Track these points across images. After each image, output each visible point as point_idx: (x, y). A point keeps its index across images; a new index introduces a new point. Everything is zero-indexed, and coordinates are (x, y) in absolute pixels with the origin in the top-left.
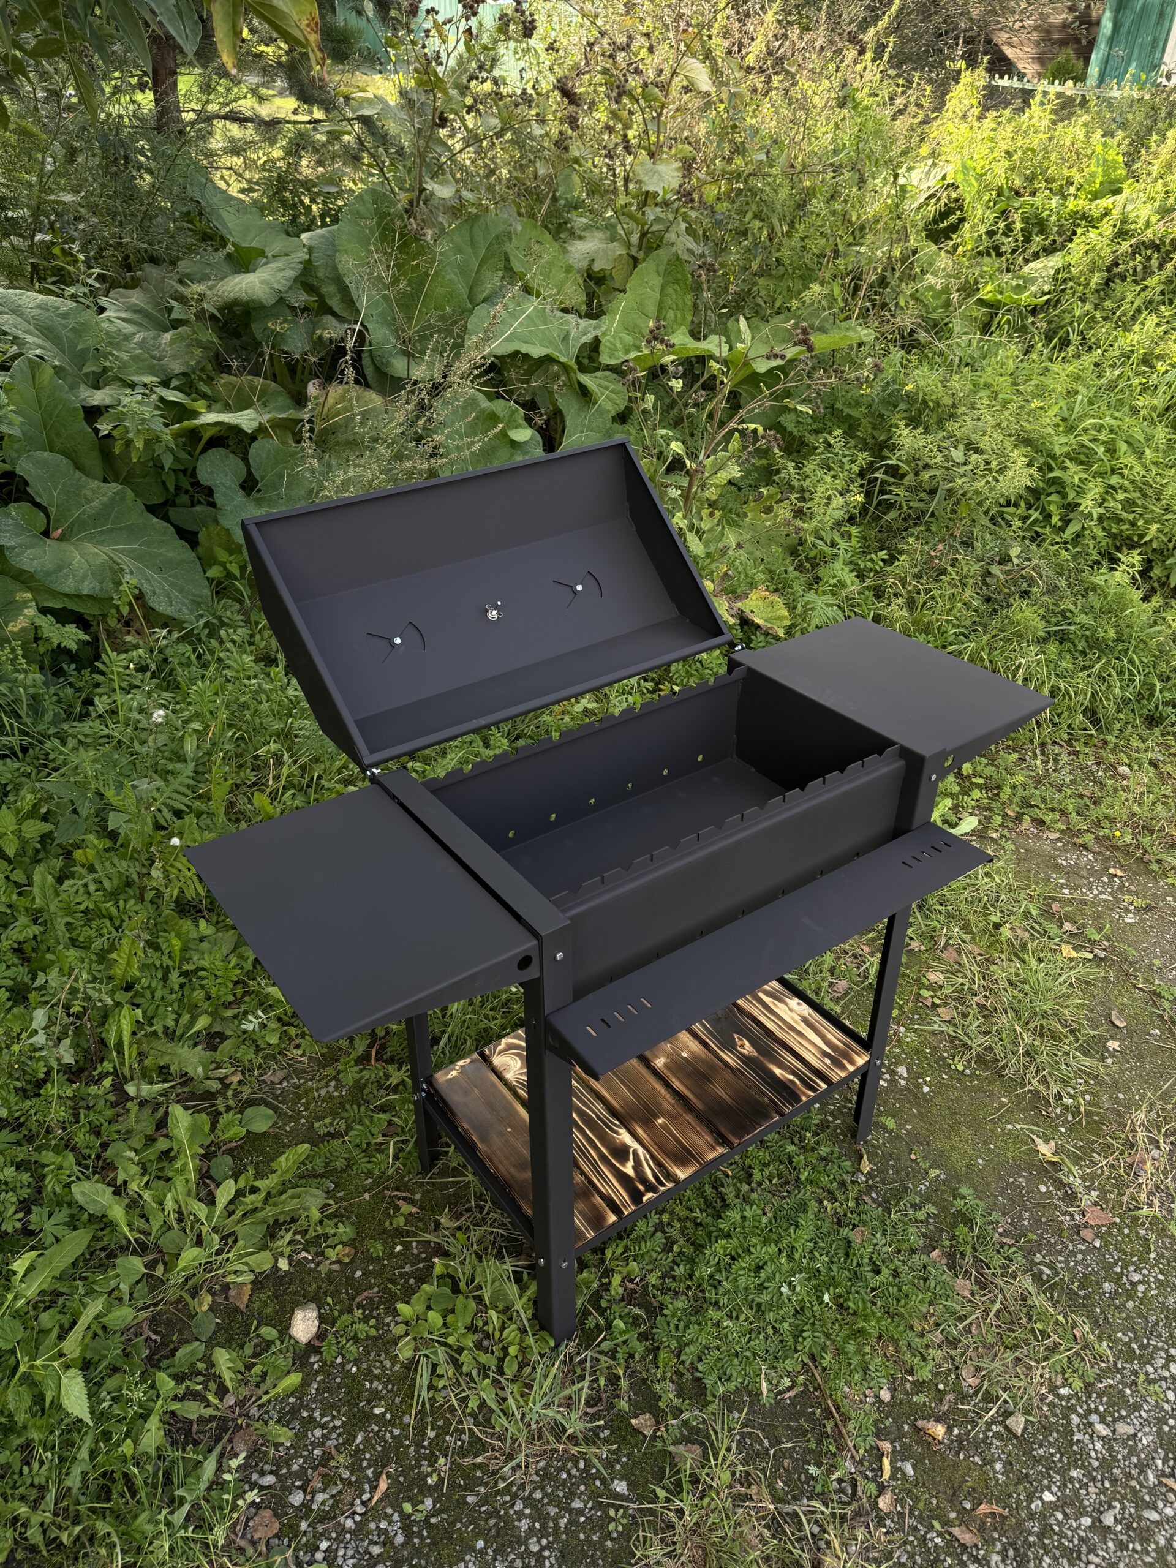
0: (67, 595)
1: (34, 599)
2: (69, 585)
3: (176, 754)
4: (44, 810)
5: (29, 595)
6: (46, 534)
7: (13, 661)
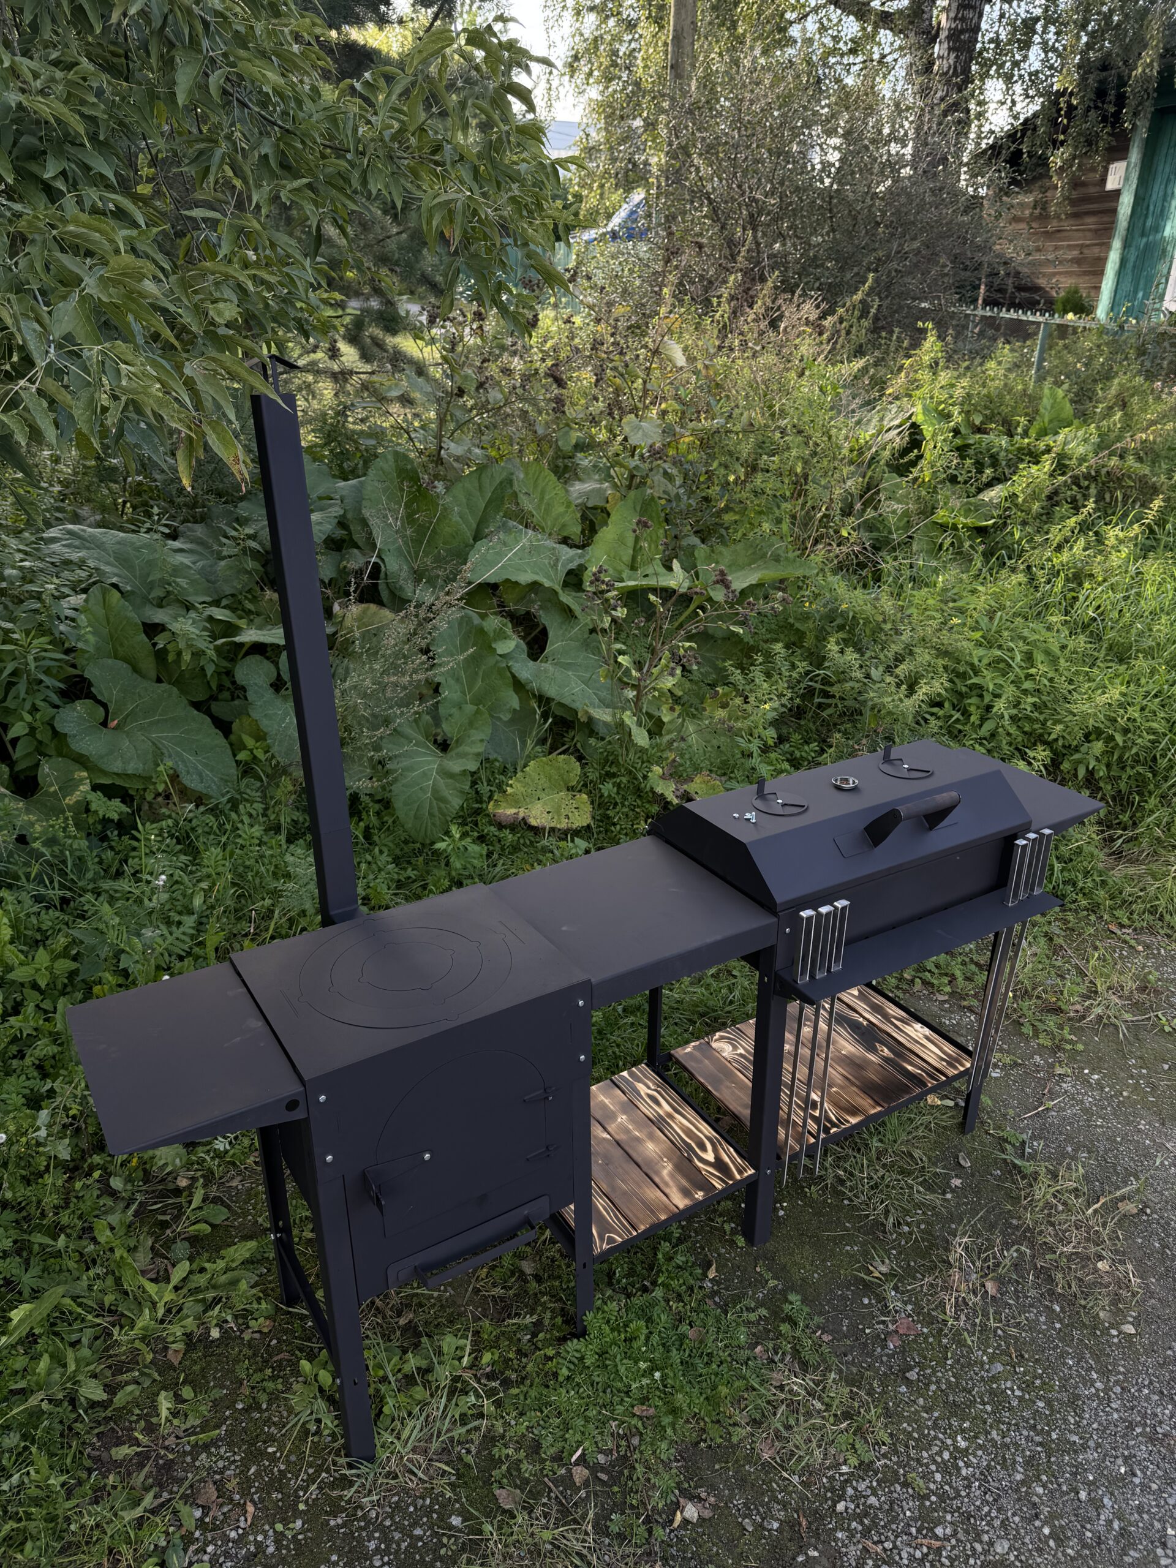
0: (117, 774)
1: (89, 778)
2: (117, 766)
3: (186, 908)
4: (74, 952)
5: (85, 774)
6: (104, 724)
7: (65, 829)
